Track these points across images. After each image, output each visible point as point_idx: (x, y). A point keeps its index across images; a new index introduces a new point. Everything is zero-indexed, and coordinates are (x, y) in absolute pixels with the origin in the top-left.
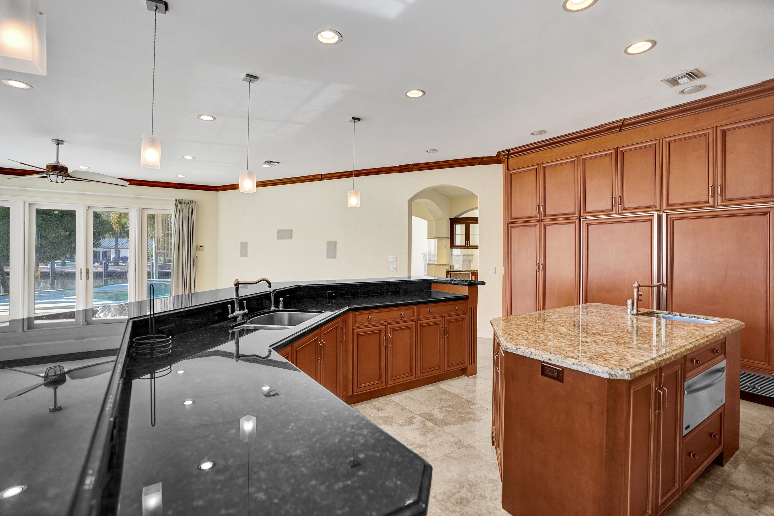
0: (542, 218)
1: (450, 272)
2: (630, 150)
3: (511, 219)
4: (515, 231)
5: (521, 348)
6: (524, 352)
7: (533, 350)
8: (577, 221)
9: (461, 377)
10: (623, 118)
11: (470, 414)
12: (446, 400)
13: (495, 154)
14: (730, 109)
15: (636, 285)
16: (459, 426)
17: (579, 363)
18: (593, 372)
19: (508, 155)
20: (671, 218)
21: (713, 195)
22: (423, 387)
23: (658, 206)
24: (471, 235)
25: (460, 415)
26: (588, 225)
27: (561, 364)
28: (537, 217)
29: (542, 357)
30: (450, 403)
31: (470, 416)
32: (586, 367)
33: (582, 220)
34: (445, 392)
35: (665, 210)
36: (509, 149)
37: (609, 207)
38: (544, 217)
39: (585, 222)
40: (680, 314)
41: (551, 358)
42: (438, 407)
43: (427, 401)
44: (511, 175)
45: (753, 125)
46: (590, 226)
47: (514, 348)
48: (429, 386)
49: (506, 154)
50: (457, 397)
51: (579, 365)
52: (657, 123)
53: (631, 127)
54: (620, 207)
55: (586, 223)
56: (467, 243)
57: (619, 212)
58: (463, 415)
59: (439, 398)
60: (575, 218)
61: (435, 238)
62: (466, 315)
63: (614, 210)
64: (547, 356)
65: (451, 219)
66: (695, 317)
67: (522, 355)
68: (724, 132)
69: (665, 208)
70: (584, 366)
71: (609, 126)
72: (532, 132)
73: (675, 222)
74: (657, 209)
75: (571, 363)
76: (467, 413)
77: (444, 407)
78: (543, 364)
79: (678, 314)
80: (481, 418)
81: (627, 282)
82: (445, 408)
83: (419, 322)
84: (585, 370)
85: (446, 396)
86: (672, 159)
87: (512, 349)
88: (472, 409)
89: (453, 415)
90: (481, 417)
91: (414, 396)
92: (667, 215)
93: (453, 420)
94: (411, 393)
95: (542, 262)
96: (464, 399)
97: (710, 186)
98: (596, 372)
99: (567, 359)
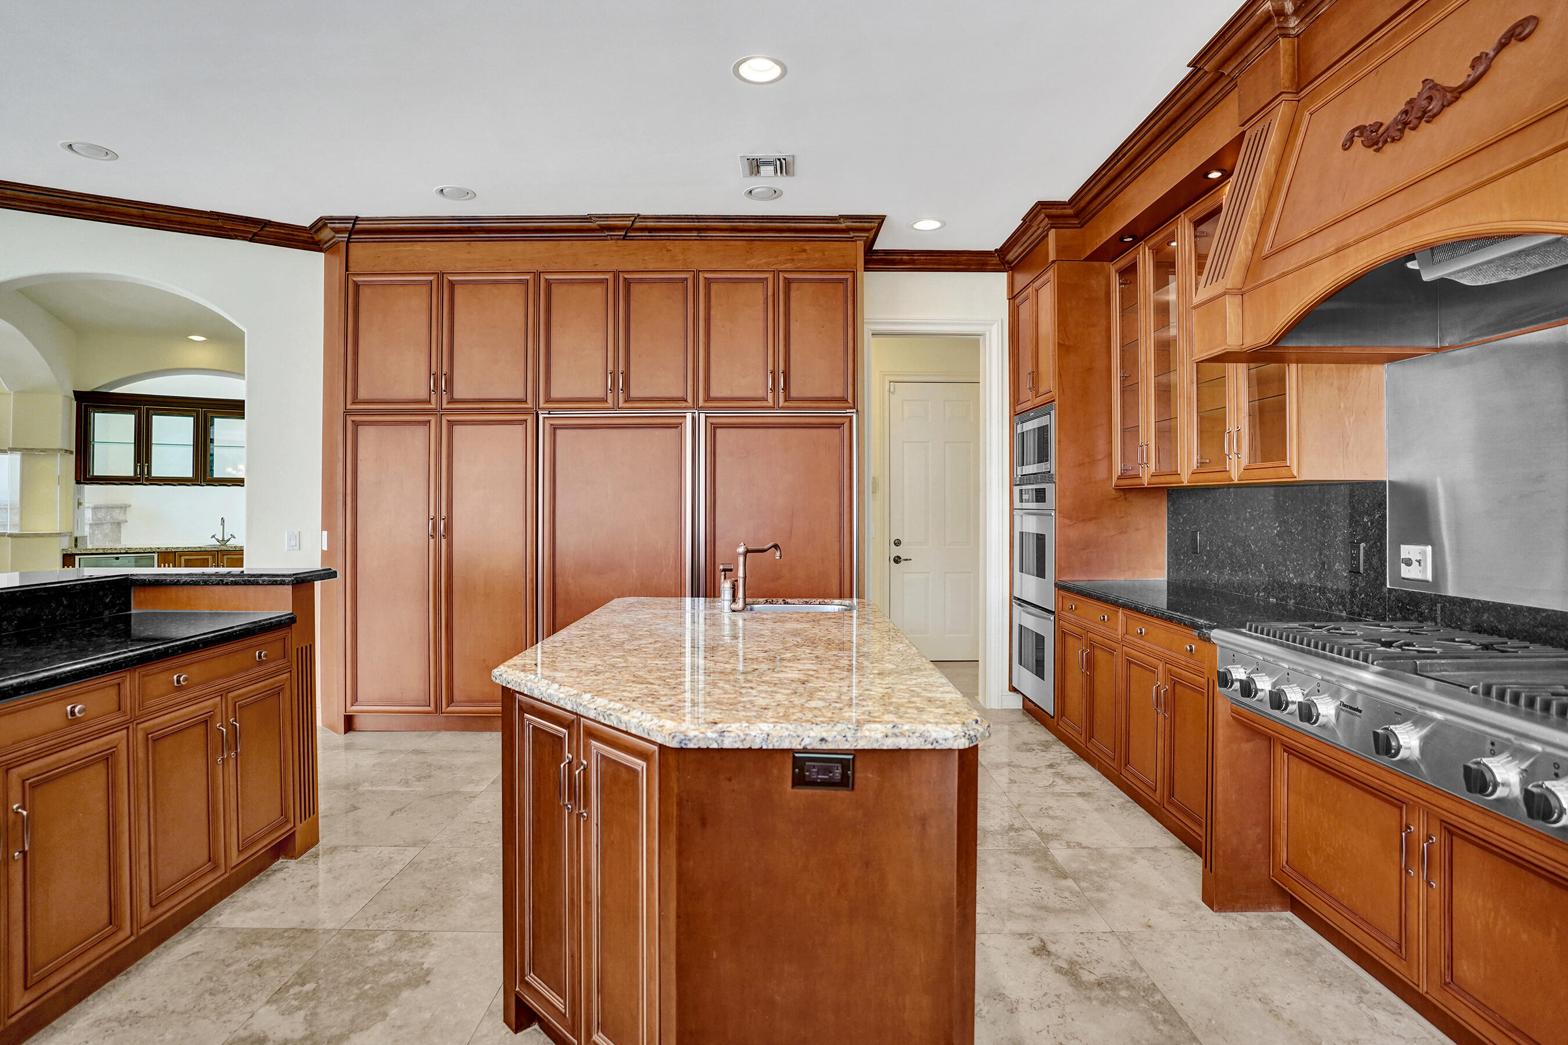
0: (445, 406)
1: (77, 558)
2: (641, 281)
3: (354, 403)
4: (368, 436)
5: (729, 729)
6: (743, 737)
7: (766, 727)
8: (530, 419)
9: (274, 867)
10: (636, 212)
11: (387, 973)
12: (277, 962)
13: (307, 223)
14: (796, 246)
15: (741, 550)
16: (379, 1027)
17: (896, 730)
18: (935, 742)
19: (352, 232)
20: (712, 424)
21: (773, 390)
22: (153, 953)
23: (690, 399)
24: (154, 448)
25: (357, 991)
26: (555, 428)
27: (855, 744)
28: (429, 402)
29: (799, 739)
30: (296, 968)
31: (391, 977)
32: (918, 735)
33: (541, 417)
34: (254, 937)
35: (701, 408)
36: (357, 217)
37: (599, 393)
38: (449, 403)
39: (547, 422)
40: (784, 600)
41: (824, 735)
42: (265, 1000)
43: (207, 996)
44: (357, 286)
45: (823, 281)
46: (559, 432)
47: (709, 734)
48: (179, 942)
49: (346, 228)
50: (305, 935)
51: (899, 734)
52: (690, 240)
53: (646, 236)
54: (621, 395)
55: (552, 425)
56: (142, 470)
57: (620, 406)
58: (366, 983)
59: (244, 964)
60: (525, 411)
61: (13, 450)
62: (289, 674)
63: (610, 400)
64: (812, 734)
65: (79, 396)
66: (807, 603)
67: (738, 749)
68: (788, 282)
69: (701, 404)
70: (911, 735)
71: (606, 223)
72: (441, 187)
73: (718, 431)
74: (688, 404)
75: (879, 736)
76: (374, 972)
77: (286, 988)
78: (796, 755)
79: (780, 600)
80: (425, 966)
81: (636, 549)
82: (292, 991)
83: (142, 729)
84: (914, 744)
85: (264, 951)
86: (713, 312)
87: (704, 738)
88: (380, 953)
89: (334, 999)
90: (423, 964)
91: (135, 1006)
92: (706, 417)
93: (347, 1016)
94: (115, 996)
95: (444, 514)
96: (334, 933)
97: (769, 372)
98: (940, 741)
99: (864, 728)
